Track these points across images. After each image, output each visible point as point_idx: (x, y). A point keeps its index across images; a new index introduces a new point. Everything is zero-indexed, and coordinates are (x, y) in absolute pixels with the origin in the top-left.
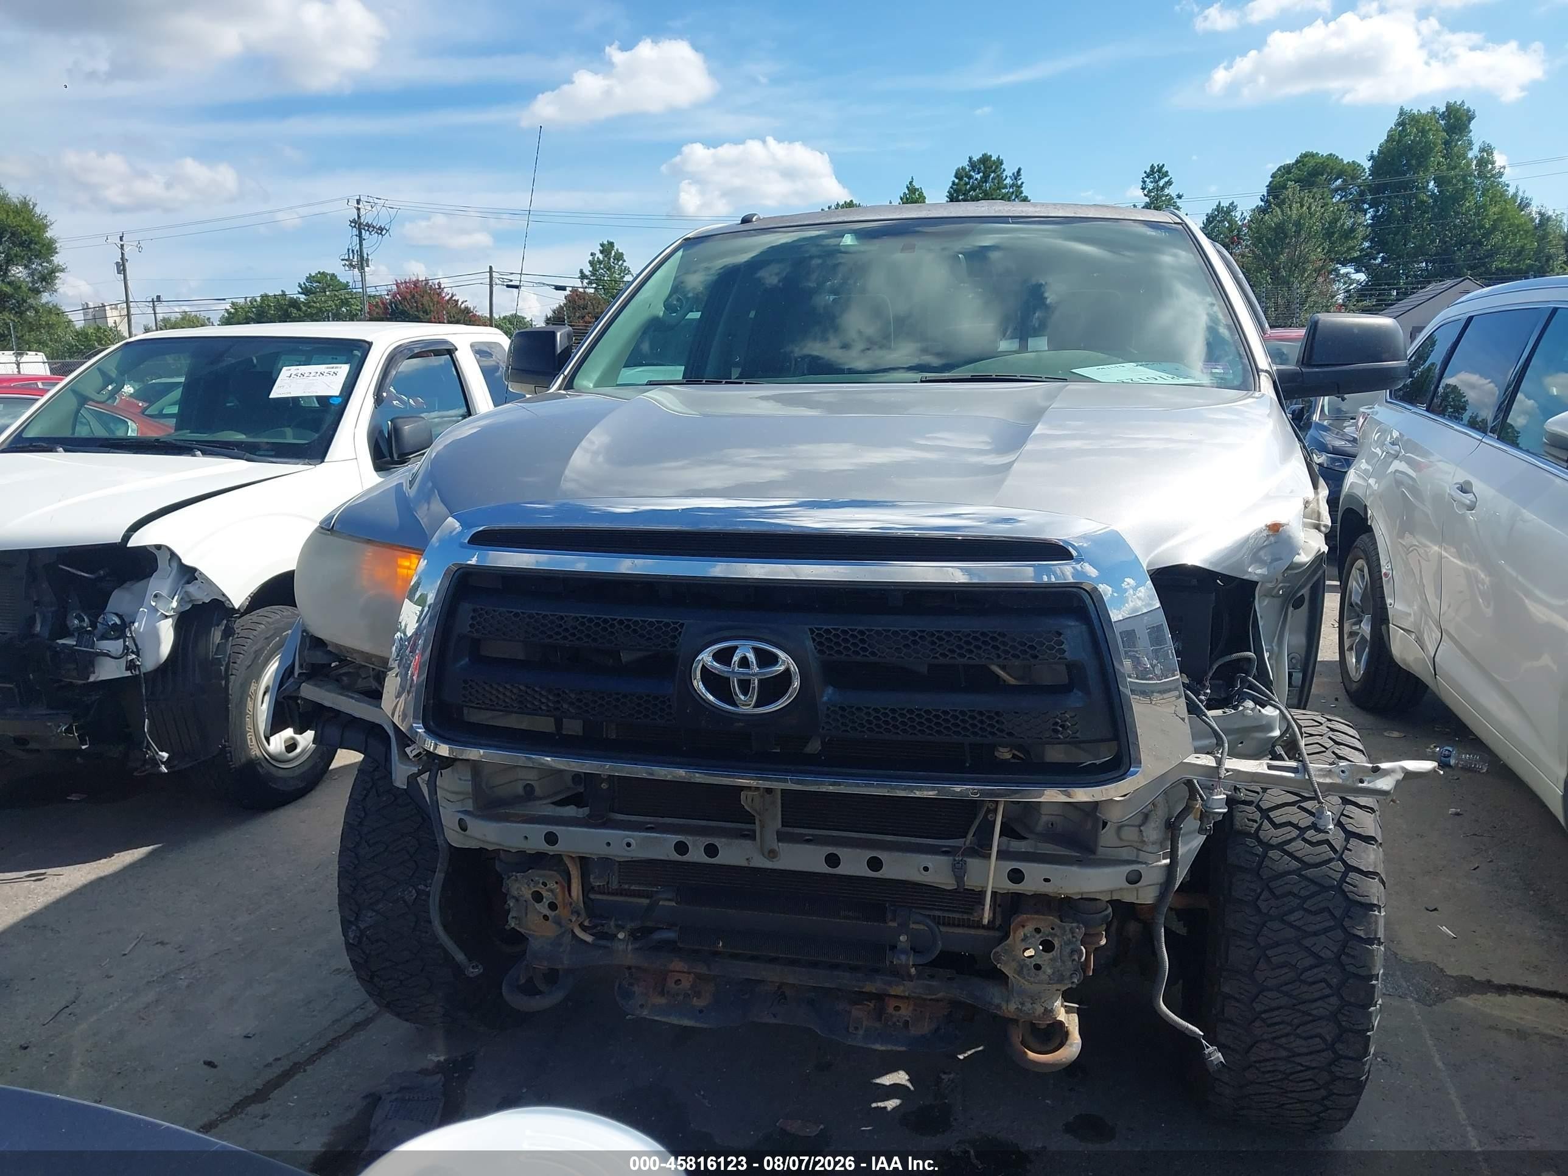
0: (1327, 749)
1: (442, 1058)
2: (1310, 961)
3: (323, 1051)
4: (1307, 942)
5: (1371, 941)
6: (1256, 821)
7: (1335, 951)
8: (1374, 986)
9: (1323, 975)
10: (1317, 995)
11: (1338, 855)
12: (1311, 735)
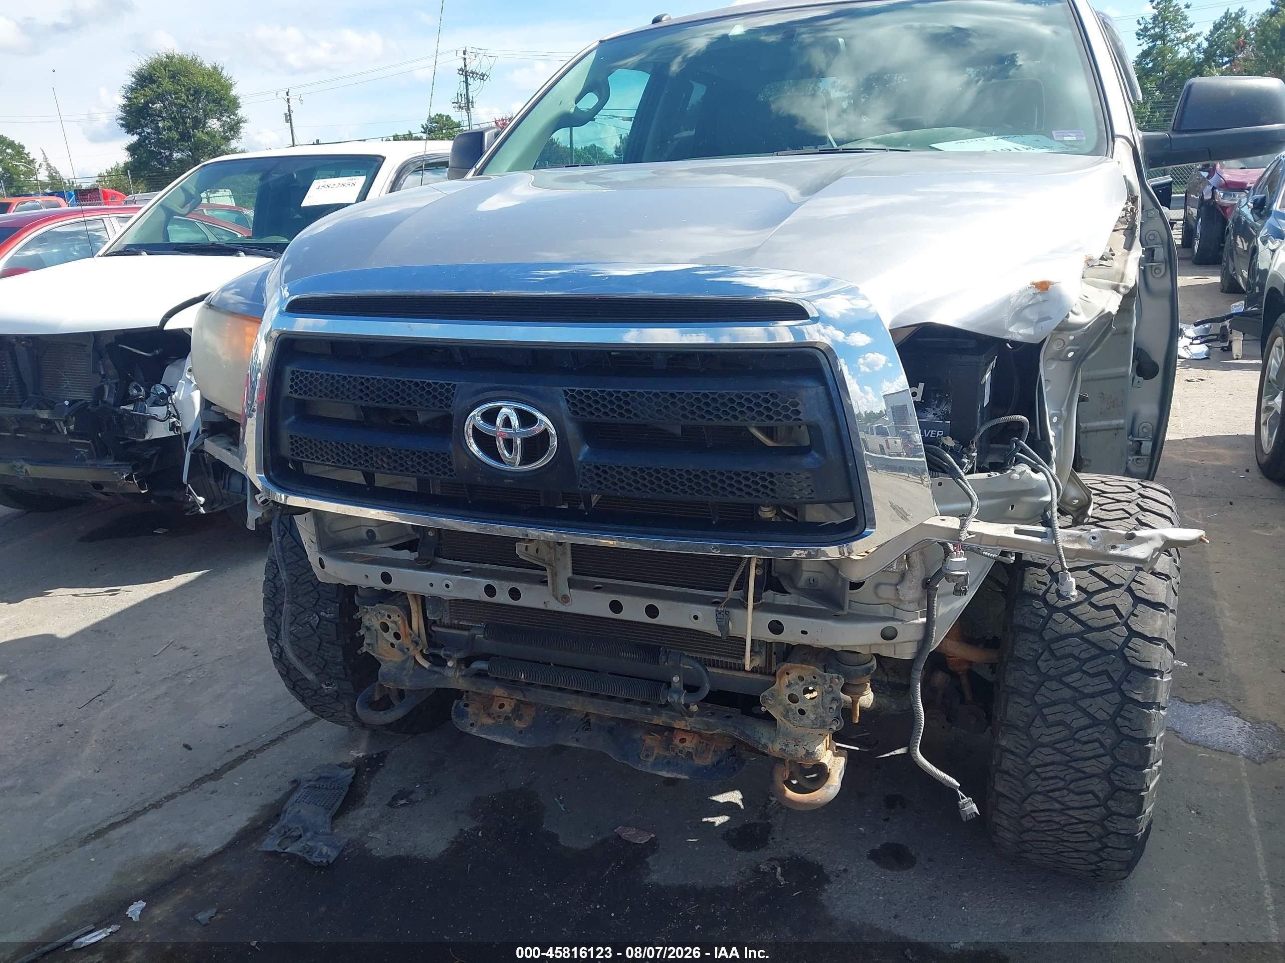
0: (1131, 515)
1: (361, 755)
2: (1086, 721)
3: (273, 742)
4: (1084, 703)
5: (1149, 706)
6: (1045, 584)
7: (1111, 713)
8: (1149, 749)
9: (1097, 735)
10: (1091, 754)
11: (1124, 620)
12: (1119, 501)
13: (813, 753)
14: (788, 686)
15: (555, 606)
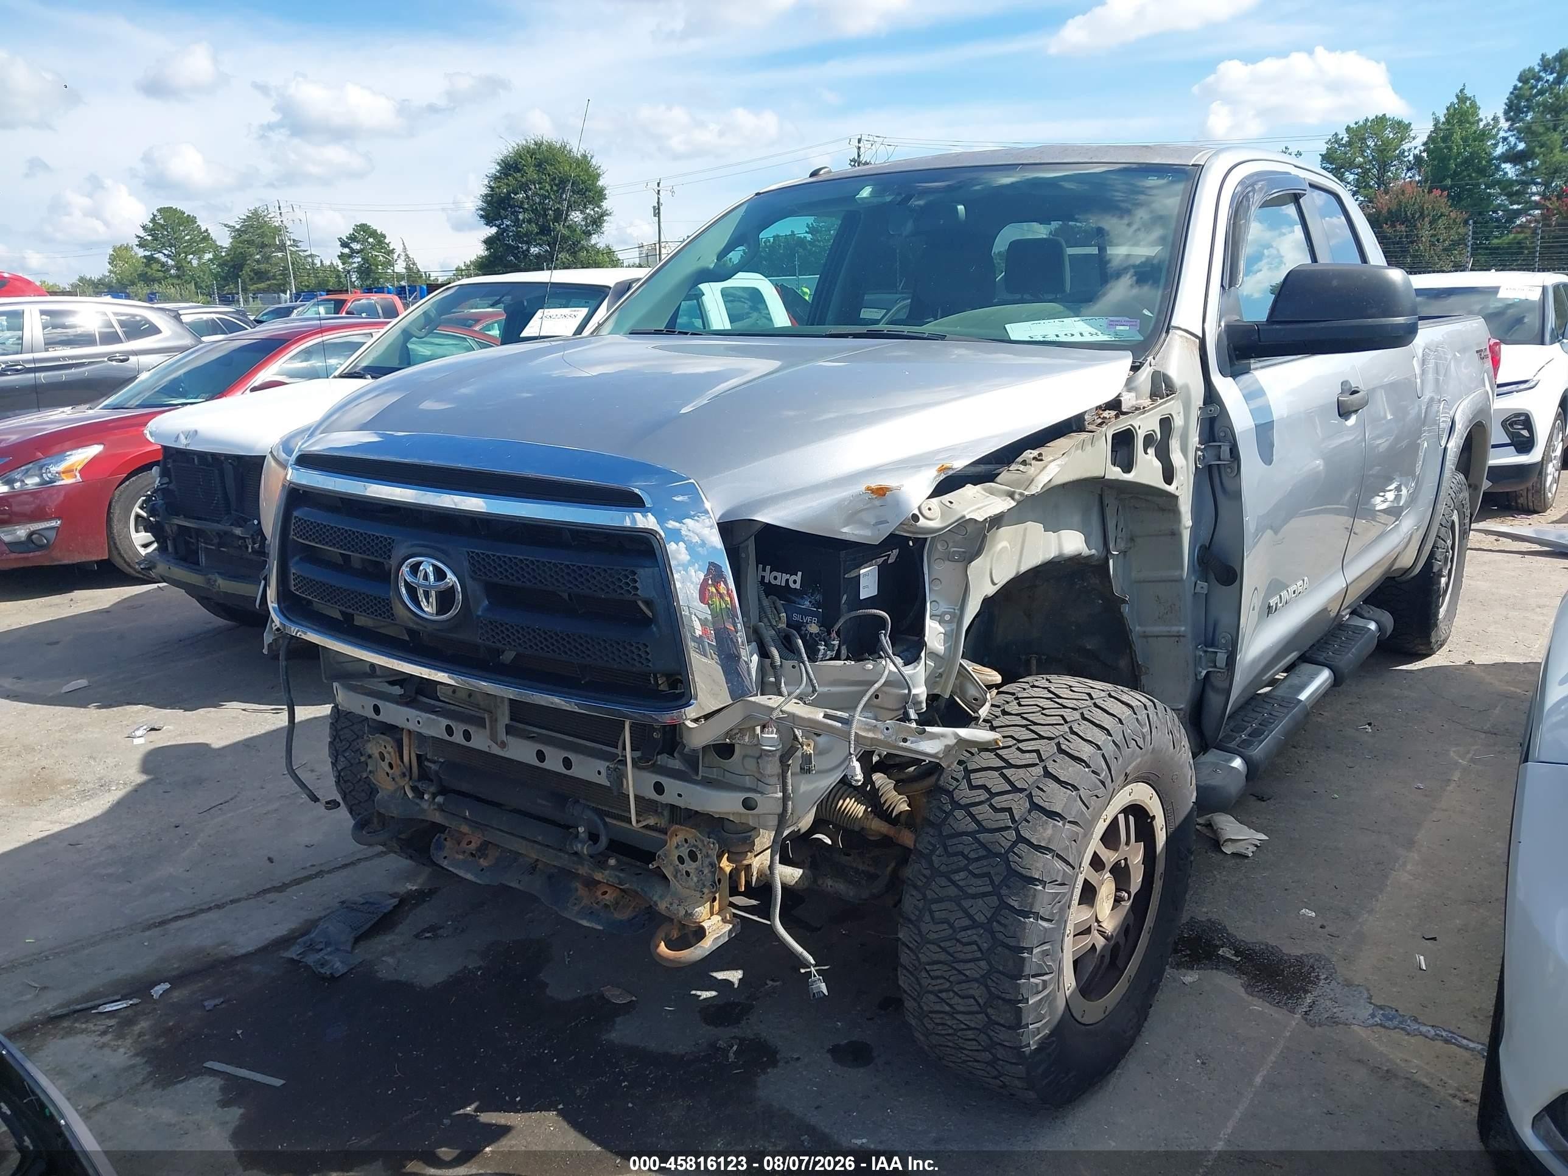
0: (1066, 722)
1: (414, 888)
2: (966, 922)
3: (345, 866)
4: (966, 904)
5: (1026, 915)
6: (957, 780)
7: (989, 917)
8: (1024, 959)
9: (975, 938)
10: (969, 956)
11: (1016, 825)
12: (1065, 707)
13: (691, 914)
14: (676, 848)
15: (496, 750)
